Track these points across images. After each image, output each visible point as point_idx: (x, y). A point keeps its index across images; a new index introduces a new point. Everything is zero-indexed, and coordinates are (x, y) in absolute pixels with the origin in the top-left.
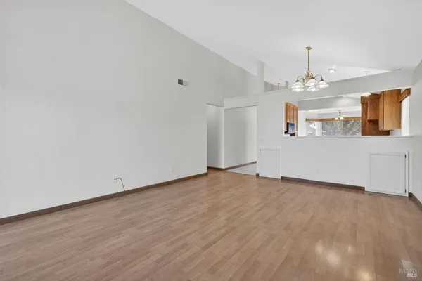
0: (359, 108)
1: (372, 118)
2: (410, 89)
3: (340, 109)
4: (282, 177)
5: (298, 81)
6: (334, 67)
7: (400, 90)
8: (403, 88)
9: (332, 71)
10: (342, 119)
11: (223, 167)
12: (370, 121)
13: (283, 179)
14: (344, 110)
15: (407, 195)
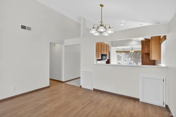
0: (140, 46)
1: (146, 52)
2: (166, 36)
3: (132, 46)
4: (93, 89)
5: (94, 28)
6: (123, 22)
7: (160, 36)
8: (162, 36)
9: (122, 24)
10: (133, 51)
11: (64, 81)
12: (146, 54)
13: (94, 90)
14: (134, 47)
15: (165, 106)
